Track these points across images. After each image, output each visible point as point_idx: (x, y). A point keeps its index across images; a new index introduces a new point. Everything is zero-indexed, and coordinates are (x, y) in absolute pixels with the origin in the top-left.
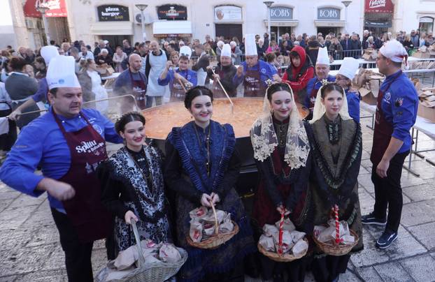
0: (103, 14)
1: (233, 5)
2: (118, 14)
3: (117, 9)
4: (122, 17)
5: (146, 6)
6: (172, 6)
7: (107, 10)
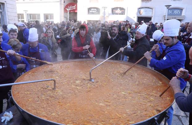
0: (90, 11)
1: (149, 8)
2: (96, 11)
3: (96, 9)
4: (97, 13)
5: (107, 7)
6: (119, 8)
7: (92, 10)
